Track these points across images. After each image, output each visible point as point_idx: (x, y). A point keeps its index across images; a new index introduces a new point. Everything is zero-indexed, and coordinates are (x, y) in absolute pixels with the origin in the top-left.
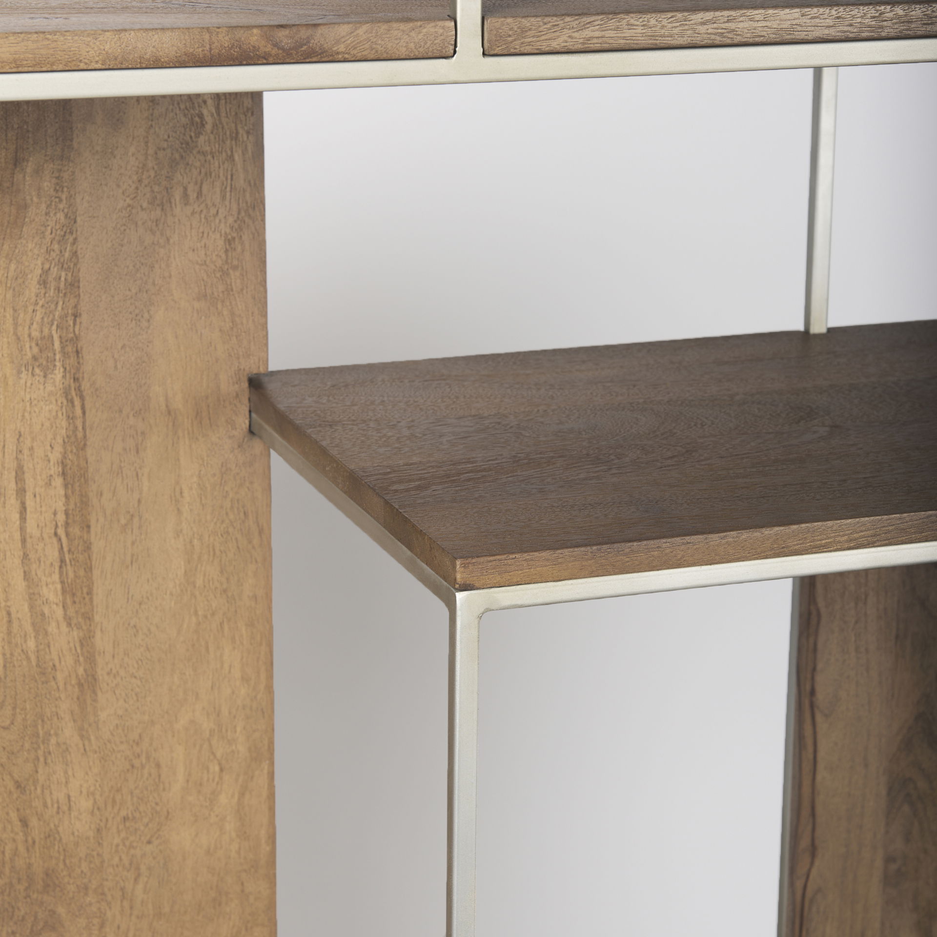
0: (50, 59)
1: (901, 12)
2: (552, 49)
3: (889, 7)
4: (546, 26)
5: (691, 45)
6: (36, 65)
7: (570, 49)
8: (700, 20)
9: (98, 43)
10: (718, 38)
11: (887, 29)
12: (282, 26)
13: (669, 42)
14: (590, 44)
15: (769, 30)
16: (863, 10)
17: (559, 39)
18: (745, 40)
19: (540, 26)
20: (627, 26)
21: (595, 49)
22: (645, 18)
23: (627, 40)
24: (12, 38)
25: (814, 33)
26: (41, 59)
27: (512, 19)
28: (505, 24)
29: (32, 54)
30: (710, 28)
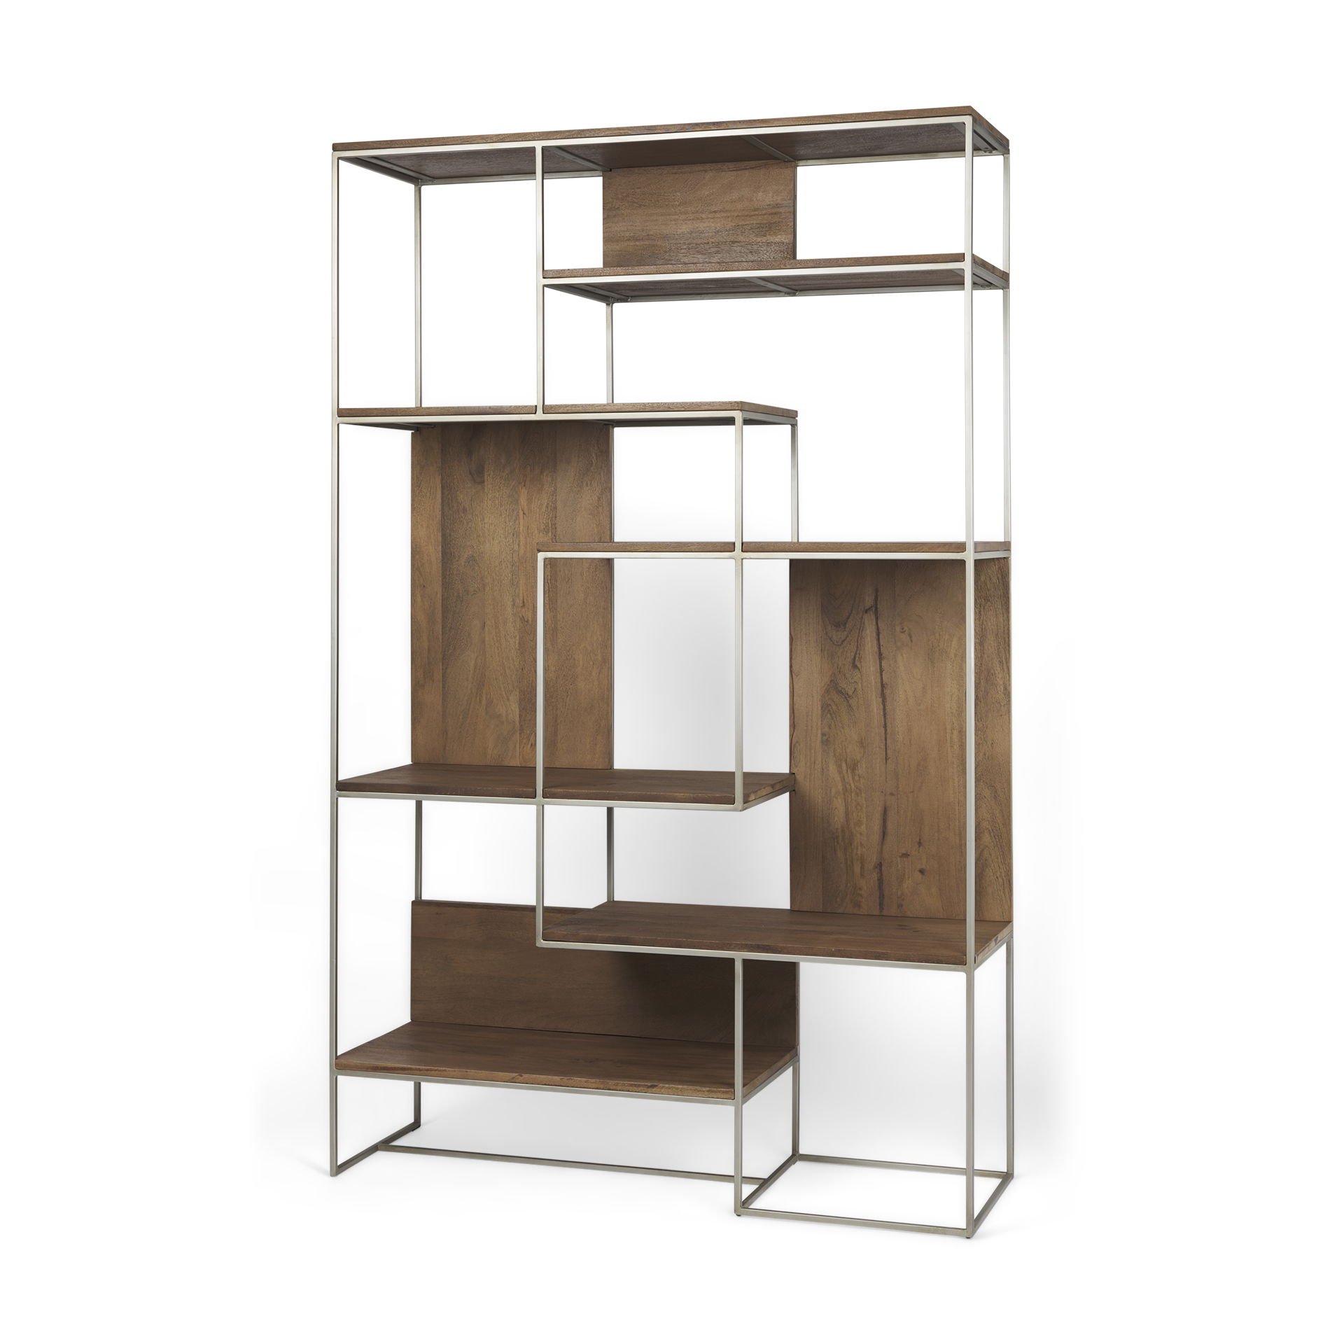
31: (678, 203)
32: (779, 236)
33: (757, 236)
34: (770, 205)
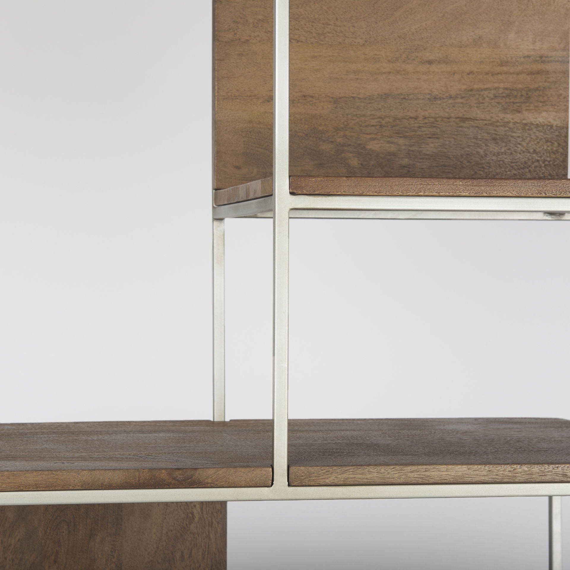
0: (54, 484)
1: (526, 469)
2: (326, 483)
3: (519, 466)
4: (322, 472)
5: (405, 483)
6: (47, 487)
7: (336, 484)
8: (410, 470)
9: (80, 476)
10: (420, 480)
11: (518, 478)
12: (178, 469)
13: (392, 481)
14: (348, 481)
15: (449, 476)
16: (504, 467)
17: (330, 478)
18: (436, 481)
19: (319, 471)
20: (368, 473)
21: (350, 484)
22: (378, 468)
23: (368, 480)
24: (35, 473)
25: (476, 478)
26: (49, 484)
27: (303, 467)
28: (299, 470)
29: (45, 481)
30: (416, 475)
31: (361, 42)
32: (544, 114)
33: (505, 110)
34: (528, 57)
